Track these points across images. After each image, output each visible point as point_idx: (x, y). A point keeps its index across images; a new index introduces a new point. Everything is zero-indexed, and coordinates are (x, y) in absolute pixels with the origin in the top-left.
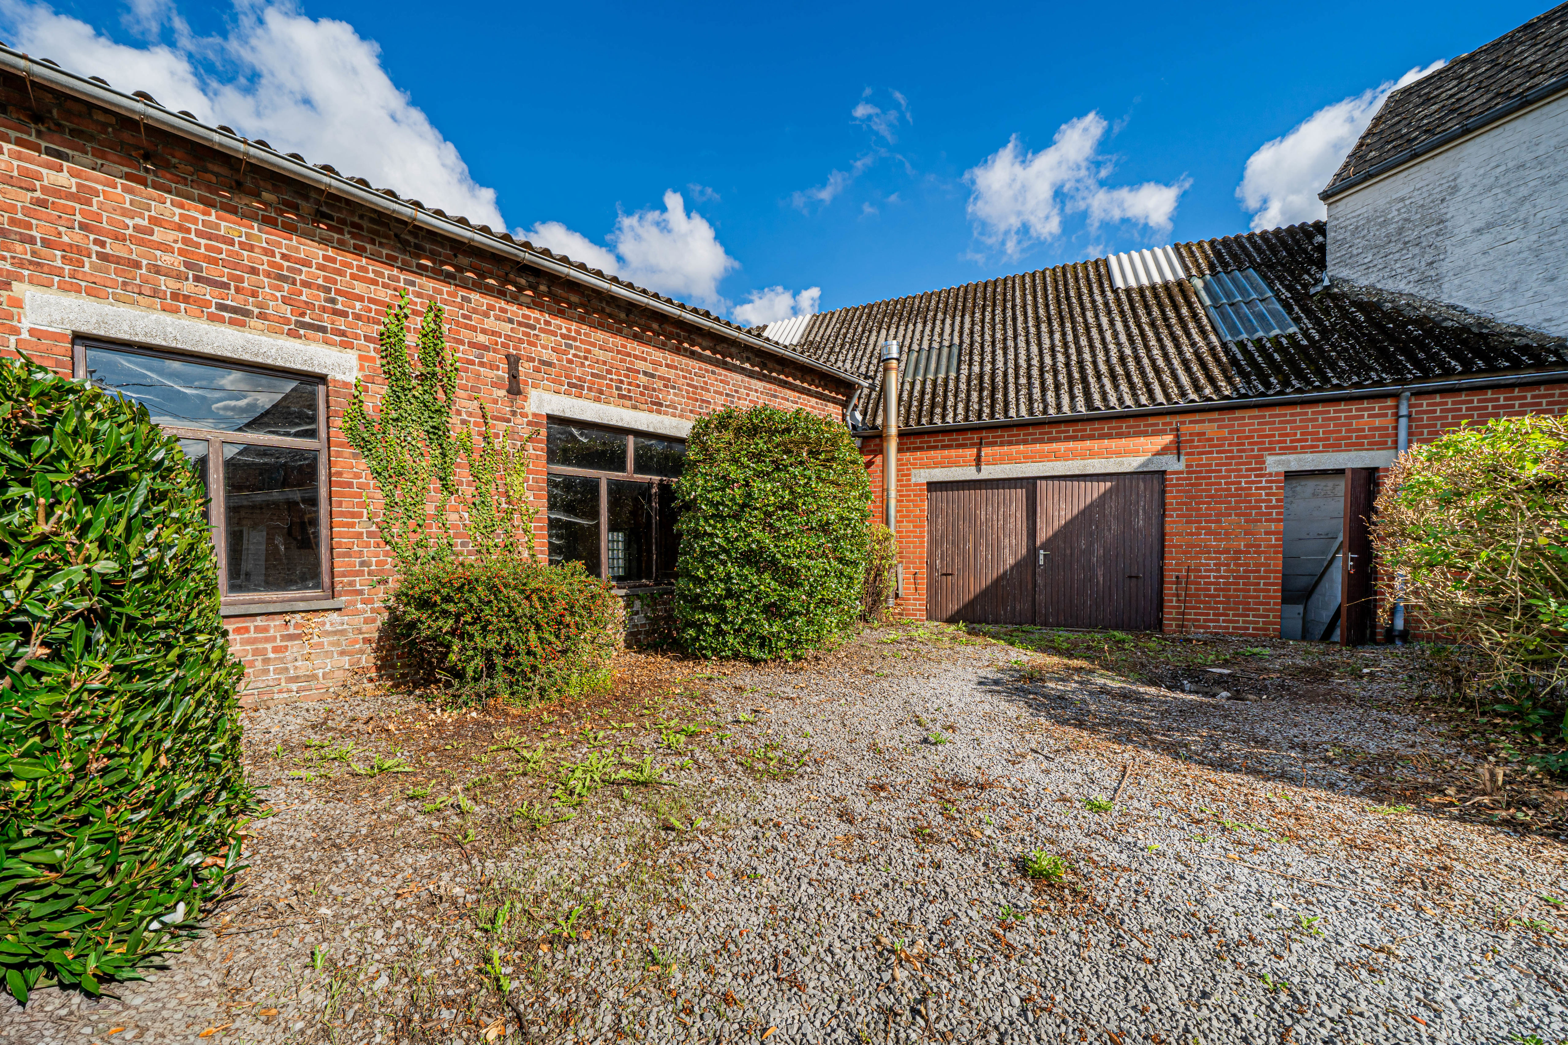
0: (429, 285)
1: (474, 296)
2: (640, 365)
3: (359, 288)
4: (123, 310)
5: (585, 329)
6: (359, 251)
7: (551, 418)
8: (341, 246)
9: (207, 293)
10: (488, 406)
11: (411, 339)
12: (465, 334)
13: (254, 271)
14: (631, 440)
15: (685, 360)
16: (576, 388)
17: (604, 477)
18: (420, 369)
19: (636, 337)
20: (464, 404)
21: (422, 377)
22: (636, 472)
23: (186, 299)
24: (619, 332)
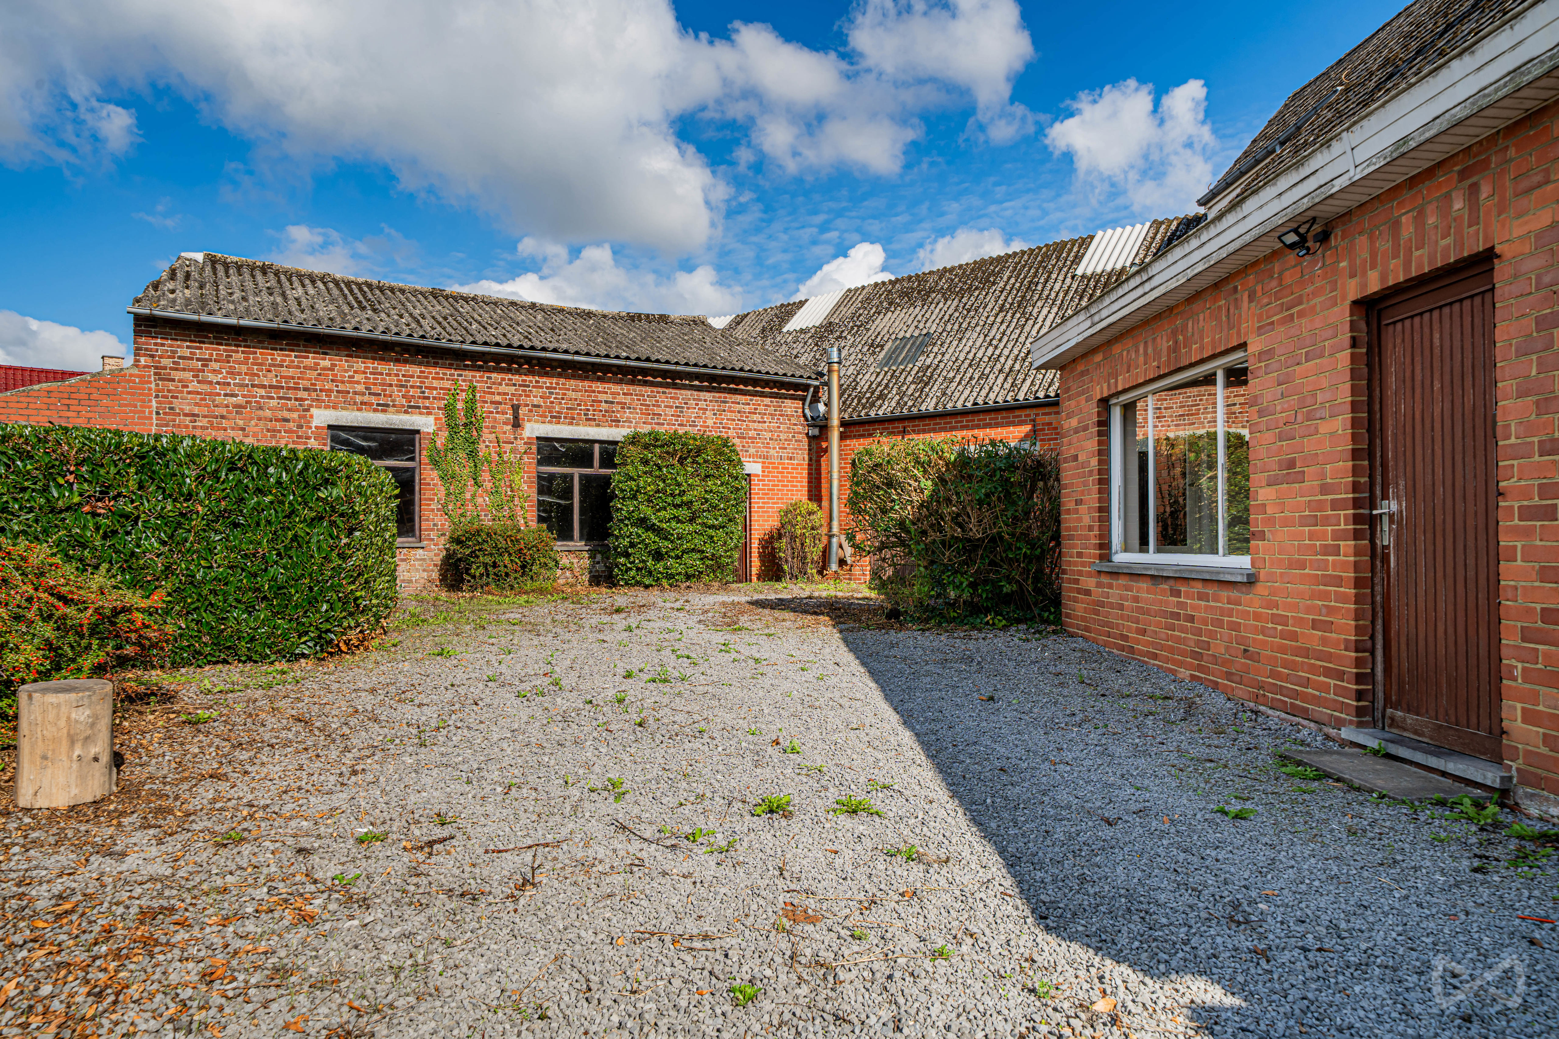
0: (469, 374)
1: (494, 375)
2: (602, 397)
3: (435, 384)
4: (345, 413)
5: (562, 381)
6: (436, 365)
7: (538, 438)
8: (428, 365)
9: (373, 399)
10: (500, 436)
11: (460, 405)
12: (488, 397)
13: (391, 385)
14: (597, 447)
15: (638, 388)
16: (556, 418)
17: (576, 472)
18: (464, 421)
19: (599, 379)
20: (488, 436)
21: (465, 425)
22: (601, 467)
23: (365, 404)
24: (586, 378)
